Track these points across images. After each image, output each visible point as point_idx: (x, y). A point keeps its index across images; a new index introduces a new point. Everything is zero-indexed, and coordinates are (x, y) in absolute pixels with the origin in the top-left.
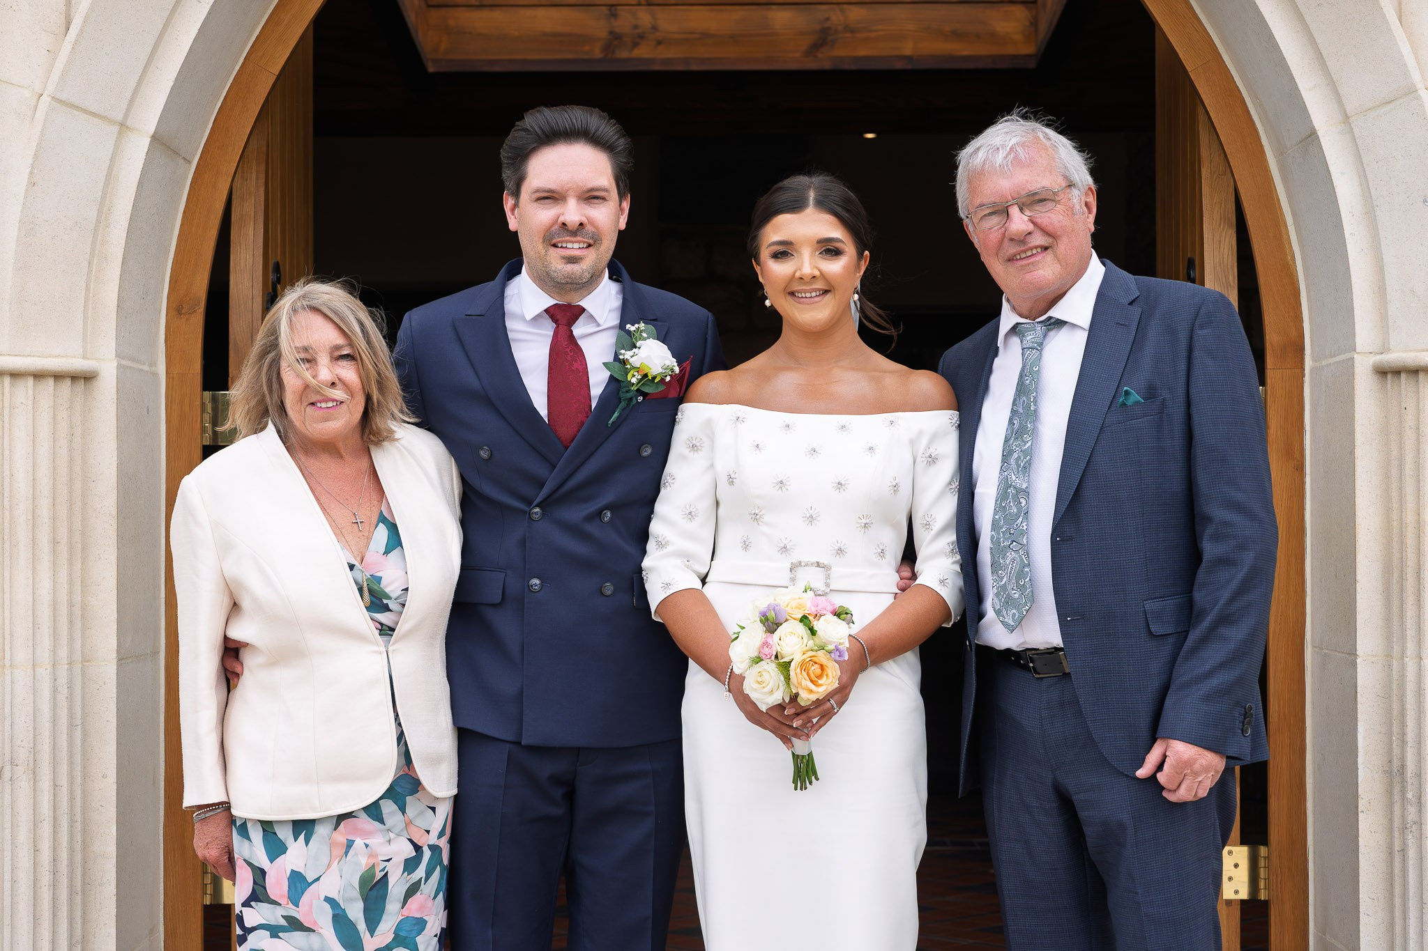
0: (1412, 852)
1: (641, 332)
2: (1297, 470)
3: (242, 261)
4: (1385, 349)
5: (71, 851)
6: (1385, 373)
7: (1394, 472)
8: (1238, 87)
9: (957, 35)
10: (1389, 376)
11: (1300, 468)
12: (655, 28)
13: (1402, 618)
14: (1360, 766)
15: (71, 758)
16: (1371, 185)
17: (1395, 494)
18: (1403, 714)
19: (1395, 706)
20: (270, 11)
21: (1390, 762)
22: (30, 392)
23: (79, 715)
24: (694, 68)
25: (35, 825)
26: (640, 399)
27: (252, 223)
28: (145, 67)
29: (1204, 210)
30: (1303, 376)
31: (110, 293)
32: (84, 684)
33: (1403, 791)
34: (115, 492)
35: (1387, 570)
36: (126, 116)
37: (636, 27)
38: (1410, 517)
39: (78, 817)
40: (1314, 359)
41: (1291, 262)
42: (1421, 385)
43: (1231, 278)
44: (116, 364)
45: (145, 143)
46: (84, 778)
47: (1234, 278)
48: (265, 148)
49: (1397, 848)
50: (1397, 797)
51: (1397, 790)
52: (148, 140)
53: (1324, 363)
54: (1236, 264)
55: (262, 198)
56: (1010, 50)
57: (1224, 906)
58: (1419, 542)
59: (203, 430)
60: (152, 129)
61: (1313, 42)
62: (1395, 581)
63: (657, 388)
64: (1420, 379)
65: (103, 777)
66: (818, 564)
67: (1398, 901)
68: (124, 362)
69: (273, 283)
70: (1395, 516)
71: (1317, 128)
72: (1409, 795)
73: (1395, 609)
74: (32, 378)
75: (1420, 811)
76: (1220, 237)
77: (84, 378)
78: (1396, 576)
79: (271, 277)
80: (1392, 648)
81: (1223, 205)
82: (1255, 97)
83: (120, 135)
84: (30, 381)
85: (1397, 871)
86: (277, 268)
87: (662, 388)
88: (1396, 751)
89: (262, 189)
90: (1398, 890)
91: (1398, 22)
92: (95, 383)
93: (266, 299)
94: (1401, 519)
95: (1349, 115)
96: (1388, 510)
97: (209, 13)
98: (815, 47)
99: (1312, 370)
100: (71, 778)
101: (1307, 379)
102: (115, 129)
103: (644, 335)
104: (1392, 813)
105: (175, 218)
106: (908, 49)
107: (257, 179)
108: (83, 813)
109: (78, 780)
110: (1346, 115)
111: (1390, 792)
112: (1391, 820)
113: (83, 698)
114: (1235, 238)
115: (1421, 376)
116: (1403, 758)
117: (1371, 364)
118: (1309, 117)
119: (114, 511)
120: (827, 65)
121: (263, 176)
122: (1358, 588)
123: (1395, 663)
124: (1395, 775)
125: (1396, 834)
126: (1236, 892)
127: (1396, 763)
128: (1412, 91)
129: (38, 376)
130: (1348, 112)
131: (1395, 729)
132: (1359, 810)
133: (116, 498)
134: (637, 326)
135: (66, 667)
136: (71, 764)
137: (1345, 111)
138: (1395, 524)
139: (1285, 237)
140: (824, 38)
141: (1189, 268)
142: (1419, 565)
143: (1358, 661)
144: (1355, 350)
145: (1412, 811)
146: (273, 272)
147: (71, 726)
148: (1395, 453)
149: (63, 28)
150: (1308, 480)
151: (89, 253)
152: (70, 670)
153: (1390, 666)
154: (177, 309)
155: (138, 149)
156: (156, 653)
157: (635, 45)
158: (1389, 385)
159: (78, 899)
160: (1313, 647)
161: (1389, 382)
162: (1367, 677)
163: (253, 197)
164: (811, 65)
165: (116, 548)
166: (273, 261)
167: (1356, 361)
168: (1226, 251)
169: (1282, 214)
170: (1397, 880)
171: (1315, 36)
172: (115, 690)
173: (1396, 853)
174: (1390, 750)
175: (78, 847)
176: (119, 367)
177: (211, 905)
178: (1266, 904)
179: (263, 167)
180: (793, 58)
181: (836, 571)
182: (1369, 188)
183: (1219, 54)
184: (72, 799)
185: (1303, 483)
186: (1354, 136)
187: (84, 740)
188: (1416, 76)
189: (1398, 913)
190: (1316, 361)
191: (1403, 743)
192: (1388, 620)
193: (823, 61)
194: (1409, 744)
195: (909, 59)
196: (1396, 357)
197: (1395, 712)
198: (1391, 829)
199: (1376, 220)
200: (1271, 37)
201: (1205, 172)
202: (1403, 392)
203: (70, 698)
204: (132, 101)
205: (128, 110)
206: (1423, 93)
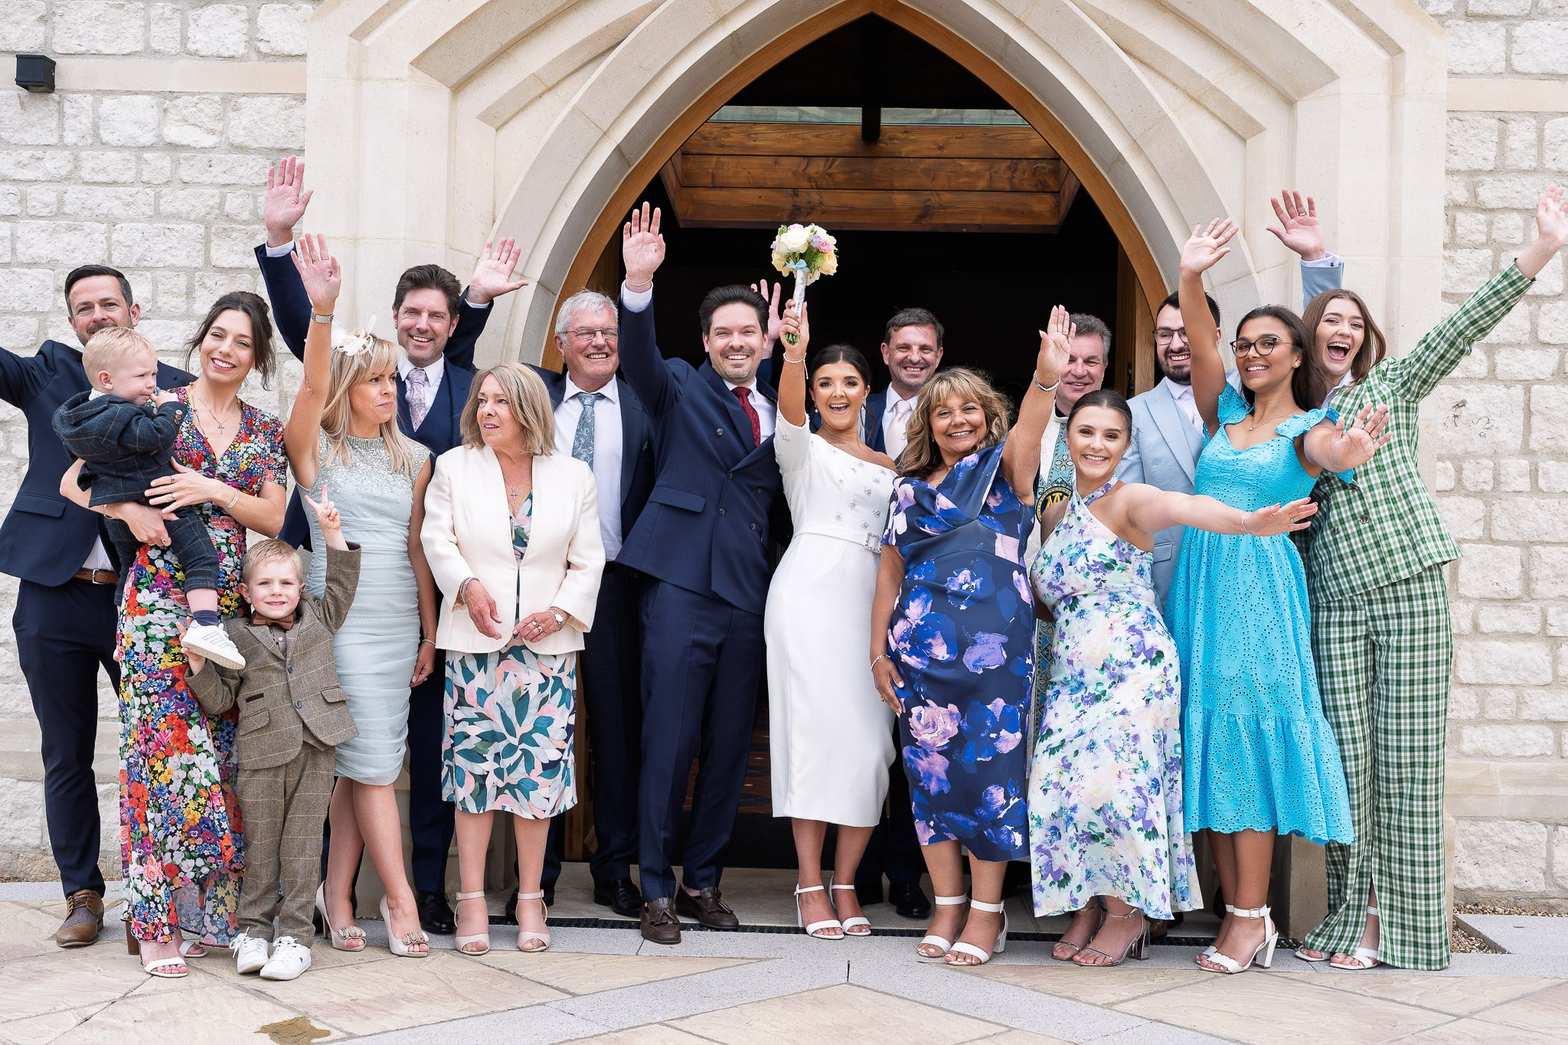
8: (1156, 265)
9: (1009, 212)
12: (821, 203)
24: (845, 229)
29: (1137, 336)
37: (810, 202)
52: (536, 284)
56: (1042, 222)
60: (538, 278)
76: (1145, 351)
82: (1165, 272)
98: (921, 217)
106: (979, 220)
120: (928, 229)
128: (1249, 274)
140: (926, 211)
149: (491, 222)
157: (809, 214)
164: (918, 228)
180: (906, 224)
183: (1146, 246)
188: (1251, 266)
193: (925, 226)
195: (979, 226)
201: (1138, 313)
204: (527, 262)
205: (525, 267)
206: (1255, 275)
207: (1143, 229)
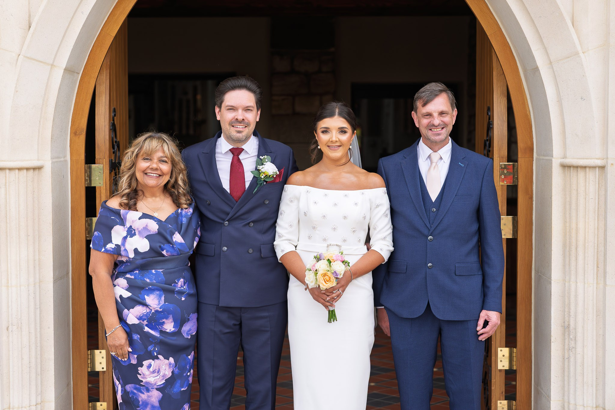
0: (572, 359)
1: (265, 159)
2: (530, 199)
3: (100, 111)
4: (565, 157)
5: (36, 358)
6: (565, 167)
7: (568, 207)
8: (508, 42)
10: (566, 168)
11: (531, 198)
13: (570, 265)
14: (552, 324)
15: (35, 321)
16: (560, 90)
17: (568, 216)
18: (569, 304)
19: (567, 301)
20: (111, 10)
21: (564, 322)
22: (17, 176)
23: (38, 304)
25: (21, 349)
26: (265, 183)
27: (104, 95)
28: (61, 41)
29: (494, 89)
30: (533, 161)
31: (48, 133)
32: (40, 291)
33: (569, 335)
34: (51, 214)
35: (564, 245)
36: (54, 62)
38: (574, 226)
39: (39, 345)
40: (537, 154)
41: (529, 114)
42: (579, 173)
43: (504, 118)
44: (51, 162)
45: (62, 71)
46: (41, 329)
47: (506, 118)
48: (109, 63)
49: (566, 357)
50: (566, 337)
51: (567, 333)
52: (63, 71)
53: (541, 157)
54: (507, 112)
55: (108, 84)
57: (499, 372)
58: (577, 236)
59: (86, 180)
60: (64, 66)
61: (537, 31)
62: (567, 251)
63: (271, 179)
64: (579, 171)
65: (48, 328)
66: (337, 245)
67: (566, 378)
68: (54, 160)
69: (113, 117)
70: (568, 225)
71: (539, 66)
72: (571, 337)
73: (567, 262)
74: (18, 170)
75: (575, 343)
76: (500, 101)
77: (39, 168)
78: (568, 248)
79: (112, 114)
80: (566, 277)
81: (502, 88)
82: (515, 47)
83: (51, 68)
84: (17, 171)
85: (566, 366)
86: (115, 110)
87: (273, 179)
88: (567, 319)
89: (108, 81)
90: (566, 374)
91: (572, 25)
92: (42, 170)
93: (110, 125)
94: (570, 226)
95: (552, 62)
96: (565, 222)
97: (87, 18)
99: (536, 159)
100: (36, 329)
101: (534, 162)
102: (50, 67)
103: (266, 160)
104: (564, 343)
105: (73, 96)
107: (106, 76)
108: (41, 343)
109: (38, 330)
110: (551, 61)
111: (564, 334)
112: (564, 345)
113: (40, 297)
114: (506, 101)
115: (579, 169)
116: (569, 322)
117: (559, 162)
118: (535, 61)
119: (51, 222)
121: (108, 74)
122: (552, 253)
123: (567, 284)
124: (566, 328)
125: (566, 352)
126: (503, 366)
127: (566, 323)
128: (577, 54)
129: (20, 169)
130: (551, 60)
131: (566, 310)
132: (552, 341)
133: (52, 216)
134: (264, 157)
135: (33, 285)
136: (36, 323)
137: (550, 60)
138: (568, 228)
139: (526, 104)
141: (488, 110)
142: (577, 245)
143: (552, 282)
144: (553, 157)
145: (572, 343)
146: (113, 112)
147: (35, 308)
148: (568, 199)
149: (28, 27)
150: (534, 203)
151: (39, 118)
152: (35, 286)
153: (565, 284)
154: (74, 133)
155: (59, 74)
156: (68, 273)
158: (566, 172)
159: (39, 377)
160: (535, 271)
161: (566, 170)
162: (555, 289)
163: (104, 84)
165: (52, 236)
166: (113, 107)
167: (553, 161)
168: (503, 107)
169: (525, 94)
170: (566, 369)
171: (539, 29)
172: (53, 293)
173: (566, 359)
174: (564, 318)
175: (39, 357)
176: (53, 163)
177: (91, 372)
178: (515, 371)
179: (108, 71)
181: (343, 248)
182: (559, 92)
183: (501, 28)
184: (36, 338)
185: (532, 204)
186: (554, 70)
187: (40, 314)
188: (579, 48)
189: (566, 383)
190: (538, 156)
191: (569, 316)
192: (564, 266)
194: (572, 316)
196: (569, 161)
197: (566, 303)
198: (564, 349)
199: (562, 104)
200: (521, 28)
201: (495, 73)
202: (572, 175)
203: (35, 298)
204: (56, 55)
205: (54, 59)
206: (581, 55)
207: (498, 16)
